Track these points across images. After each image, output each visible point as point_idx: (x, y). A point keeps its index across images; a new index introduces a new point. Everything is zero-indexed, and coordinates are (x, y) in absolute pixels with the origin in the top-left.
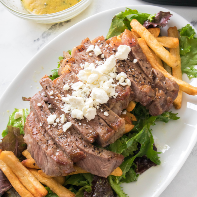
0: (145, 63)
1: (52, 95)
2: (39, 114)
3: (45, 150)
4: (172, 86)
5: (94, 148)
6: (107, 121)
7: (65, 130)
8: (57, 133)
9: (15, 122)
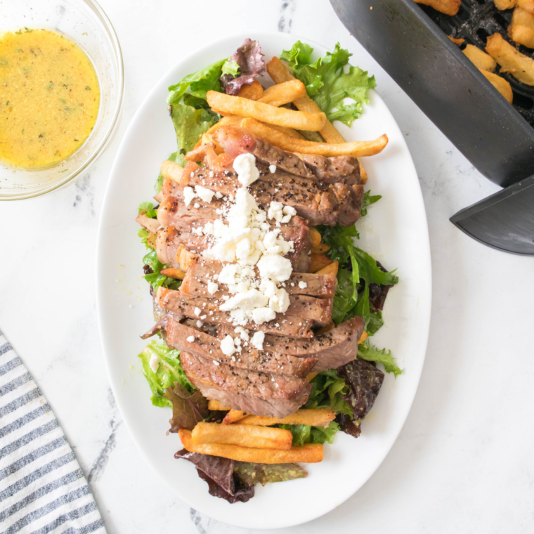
0: (288, 160)
1: (201, 314)
2: (202, 352)
3: (259, 395)
4: (349, 165)
5: (319, 340)
6: (310, 293)
7: (260, 347)
8: (251, 359)
9: (160, 376)
